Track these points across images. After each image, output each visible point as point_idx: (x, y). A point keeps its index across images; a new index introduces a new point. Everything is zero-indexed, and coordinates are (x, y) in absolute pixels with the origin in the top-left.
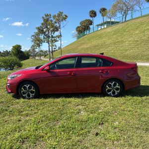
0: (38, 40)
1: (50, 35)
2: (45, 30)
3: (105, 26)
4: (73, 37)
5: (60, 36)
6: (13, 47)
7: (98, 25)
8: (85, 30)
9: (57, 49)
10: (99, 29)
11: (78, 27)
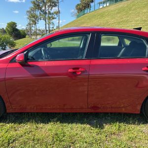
0: (34, 17)
1: (47, 12)
2: (41, 5)
3: (108, 4)
4: (72, 16)
5: (58, 13)
6: (8, 24)
7: (100, 3)
8: (85, 9)
9: (55, 28)
10: (101, 7)
11: (78, 5)
